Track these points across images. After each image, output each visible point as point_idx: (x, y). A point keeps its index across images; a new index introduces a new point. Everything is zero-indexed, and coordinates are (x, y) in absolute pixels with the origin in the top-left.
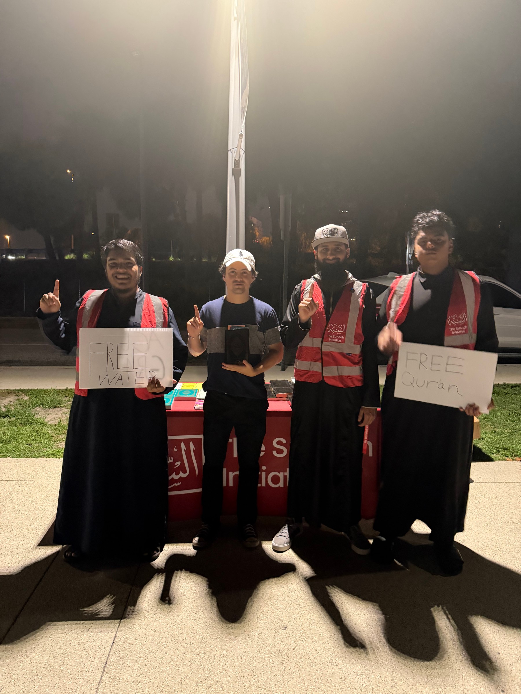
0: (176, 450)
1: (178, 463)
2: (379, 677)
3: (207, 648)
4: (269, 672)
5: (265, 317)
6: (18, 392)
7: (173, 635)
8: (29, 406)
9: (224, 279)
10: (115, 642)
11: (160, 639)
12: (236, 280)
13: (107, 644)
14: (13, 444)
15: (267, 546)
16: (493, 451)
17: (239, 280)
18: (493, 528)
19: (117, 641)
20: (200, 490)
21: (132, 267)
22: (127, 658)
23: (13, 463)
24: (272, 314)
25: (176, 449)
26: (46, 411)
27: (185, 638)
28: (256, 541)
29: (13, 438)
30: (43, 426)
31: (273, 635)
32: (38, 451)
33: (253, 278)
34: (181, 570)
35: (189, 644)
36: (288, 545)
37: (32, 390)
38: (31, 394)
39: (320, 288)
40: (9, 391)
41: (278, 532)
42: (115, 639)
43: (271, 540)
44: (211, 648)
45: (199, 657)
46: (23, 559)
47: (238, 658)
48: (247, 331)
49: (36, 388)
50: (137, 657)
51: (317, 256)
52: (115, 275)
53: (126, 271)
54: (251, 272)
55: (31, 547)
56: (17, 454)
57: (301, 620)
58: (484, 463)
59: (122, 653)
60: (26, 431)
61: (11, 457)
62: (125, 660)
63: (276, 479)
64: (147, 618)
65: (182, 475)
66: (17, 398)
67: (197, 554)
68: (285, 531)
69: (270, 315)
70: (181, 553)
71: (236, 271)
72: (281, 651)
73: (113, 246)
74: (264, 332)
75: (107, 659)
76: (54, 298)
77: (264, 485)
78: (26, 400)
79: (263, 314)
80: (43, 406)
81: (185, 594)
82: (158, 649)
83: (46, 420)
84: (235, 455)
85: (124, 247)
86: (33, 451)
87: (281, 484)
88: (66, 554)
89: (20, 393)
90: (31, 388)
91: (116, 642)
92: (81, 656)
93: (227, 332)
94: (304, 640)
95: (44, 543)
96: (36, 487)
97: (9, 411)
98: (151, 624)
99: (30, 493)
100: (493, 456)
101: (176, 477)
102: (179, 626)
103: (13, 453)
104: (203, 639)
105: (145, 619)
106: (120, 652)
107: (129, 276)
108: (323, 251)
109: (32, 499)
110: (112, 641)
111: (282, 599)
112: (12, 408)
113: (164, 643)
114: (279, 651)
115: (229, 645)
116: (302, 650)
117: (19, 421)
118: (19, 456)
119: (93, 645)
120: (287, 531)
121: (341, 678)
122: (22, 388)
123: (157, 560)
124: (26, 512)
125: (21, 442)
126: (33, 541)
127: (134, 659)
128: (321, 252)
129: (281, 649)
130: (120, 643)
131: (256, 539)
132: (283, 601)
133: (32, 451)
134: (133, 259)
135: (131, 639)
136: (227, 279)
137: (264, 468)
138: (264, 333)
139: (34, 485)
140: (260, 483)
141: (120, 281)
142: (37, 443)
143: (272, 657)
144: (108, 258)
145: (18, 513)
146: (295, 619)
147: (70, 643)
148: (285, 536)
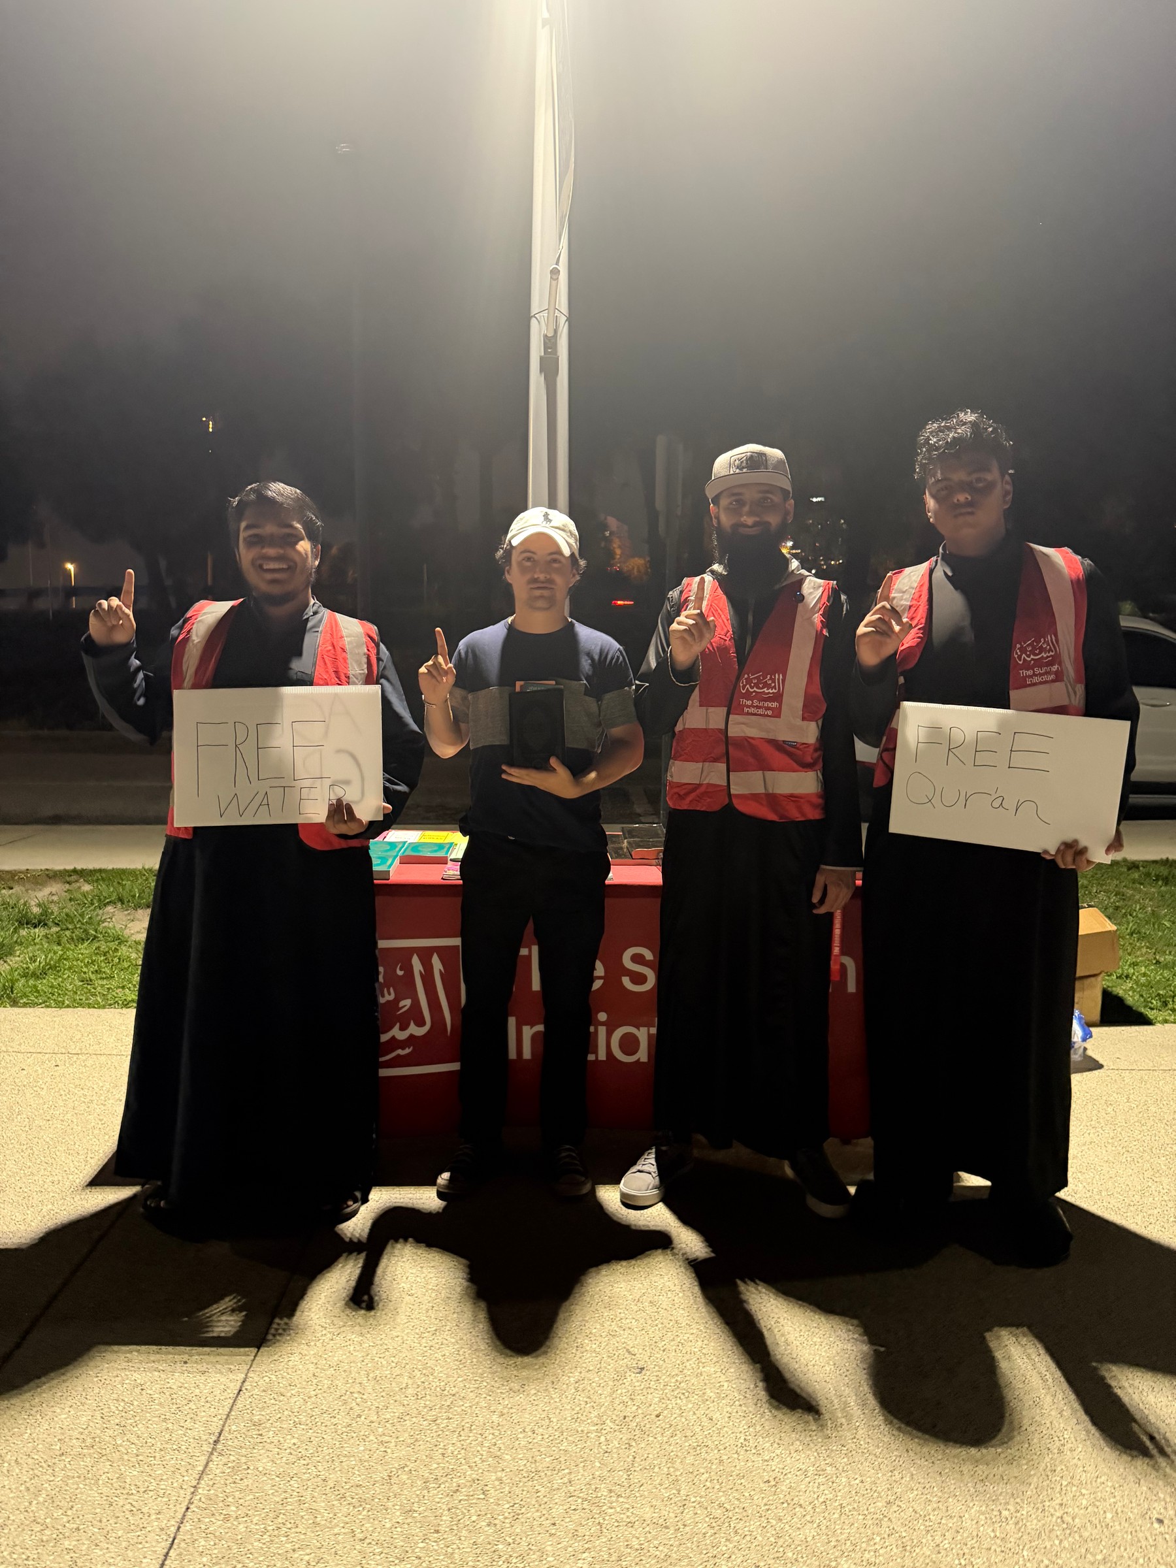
0: (400, 973)
1: (406, 1003)
2: (857, 1481)
3: (456, 1408)
4: (598, 1464)
5: (602, 663)
6: (71, 876)
7: (378, 1378)
8: (92, 904)
9: (509, 578)
10: (243, 1389)
11: (348, 1385)
12: (536, 576)
13: (226, 1393)
14: (51, 978)
15: (609, 1196)
16: (1152, 1003)
17: (542, 577)
18: (1147, 1166)
19: (249, 1387)
20: (455, 1066)
21: (296, 543)
22: (268, 1425)
23: (48, 1018)
24: (618, 657)
25: (401, 970)
26: (129, 914)
27: (404, 1385)
28: (584, 1183)
29: (53, 968)
30: (119, 943)
31: (611, 1383)
32: (104, 995)
33: (574, 575)
34: (406, 1240)
35: (413, 1398)
36: (656, 1192)
37: (100, 871)
38: (97, 880)
39: (726, 593)
40: (51, 874)
41: (634, 1163)
42: (245, 1384)
43: (617, 1181)
44: (463, 1408)
45: (435, 1427)
46: (52, 1212)
47: (527, 1430)
48: (558, 694)
49: (110, 867)
50: (291, 1422)
51: (718, 518)
52: (260, 562)
53: (281, 551)
54: (570, 561)
55: (72, 1189)
56: (56, 999)
57: (680, 1355)
58: (1129, 1027)
59: (258, 1413)
60: (82, 954)
61: (43, 1005)
62: (265, 1428)
63: (629, 1045)
64: (321, 1341)
65: (414, 1030)
66: (67, 886)
67: (445, 1209)
68: (649, 1161)
69: (612, 659)
70: (410, 1205)
71: (536, 557)
72: (627, 1419)
73: (252, 497)
74: (599, 699)
75: (223, 1426)
76: (121, 609)
77: (602, 1056)
78: (87, 892)
79: (596, 657)
80: (123, 903)
81: (413, 1292)
82: (342, 1408)
83: (127, 932)
84: (536, 985)
85: (279, 499)
86: (94, 995)
87: (642, 1055)
88: (148, 1203)
89: (74, 877)
90: (98, 867)
91: (246, 1389)
92: (163, 1417)
93: (513, 696)
94: (682, 1397)
95: (99, 1181)
96: (94, 1067)
97: (45, 912)
98: (330, 1354)
99: (80, 1078)
100: (1151, 1014)
101: (402, 1036)
102: (393, 1359)
103: (49, 998)
104: (447, 1389)
105: (317, 1343)
106: (254, 1412)
107: (292, 564)
108: (731, 506)
109: (82, 1092)
110: (238, 1388)
111: (635, 1308)
112: (55, 909)
113: (356, 1395)
114: (622, 1418)
115: (506, 1402)
116: (678, 1418)
117: (68, 933)
118: (60, 1005)
119: (193, 1395)
120: (653, 1161)
121: (768, 1481)
122: (79, 867)
123: (354, 1219)
124: (66, 1118)
125: (69, 977)
126: (77, 1176)
127: (285, 1426)
128: (727, 509)
129: (629, 1414)
130: (256, 1391)
131: (583, 1179)
132: (638, 1313)
133: (92, 995)
134: (299, 526)
135: (281, 1385)
136: (516, 578)
137: (602, 1016)
138: (598, 702)
139: (90, 1062)
140: (592, 1053)
141: (269, 576)
142: (103, 979)
143: (606, 1432)
144: (243, 525)
145: (48, 1118)
146: (664, 1351)
147: (142, 1390)
148: (650, 1173)
